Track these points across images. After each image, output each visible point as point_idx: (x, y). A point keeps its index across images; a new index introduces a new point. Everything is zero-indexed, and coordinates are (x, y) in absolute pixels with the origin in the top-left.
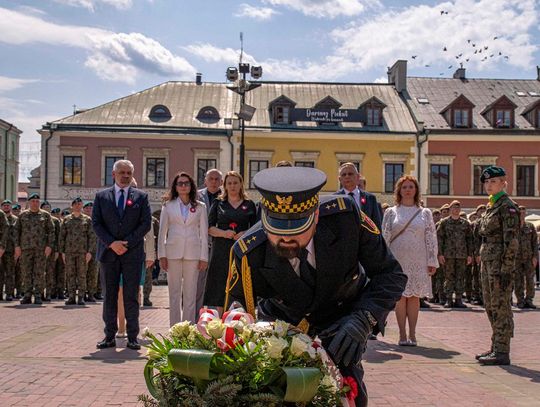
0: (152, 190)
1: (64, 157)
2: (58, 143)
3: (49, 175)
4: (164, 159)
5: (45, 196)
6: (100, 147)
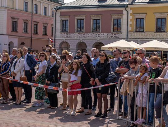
0: (95, 33)
1: (62, 20)
2: (60, 15)
3: (56, 28)
4: (100, 19)
5: (55, 36)
6: (75, 16)
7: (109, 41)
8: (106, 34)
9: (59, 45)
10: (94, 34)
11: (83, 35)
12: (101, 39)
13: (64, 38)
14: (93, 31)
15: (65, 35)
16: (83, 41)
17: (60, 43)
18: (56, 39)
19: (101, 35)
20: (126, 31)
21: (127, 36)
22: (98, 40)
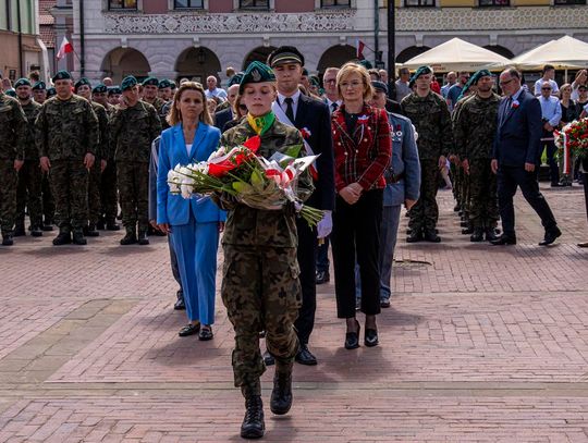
0: (249, 14)
7: (308, 41)
8: (293, 17)
9: (100, 60)
10: (248, 18)
11: (202, 22)
12: (278, 35)
13: (123, 33)
14: (241, 8)
15: (127, 22)
16: (204, 44)
17: (104, 53)
18: (86, 37)
19: (275, 19)
20: (372, 5)
21: (376, 21)
22: (267, 39)
